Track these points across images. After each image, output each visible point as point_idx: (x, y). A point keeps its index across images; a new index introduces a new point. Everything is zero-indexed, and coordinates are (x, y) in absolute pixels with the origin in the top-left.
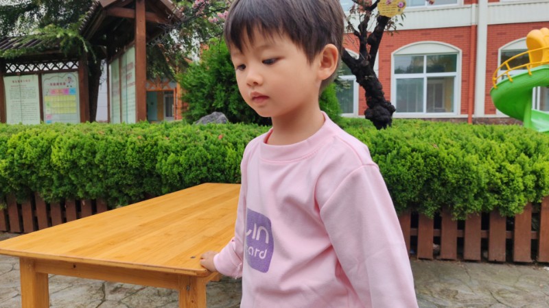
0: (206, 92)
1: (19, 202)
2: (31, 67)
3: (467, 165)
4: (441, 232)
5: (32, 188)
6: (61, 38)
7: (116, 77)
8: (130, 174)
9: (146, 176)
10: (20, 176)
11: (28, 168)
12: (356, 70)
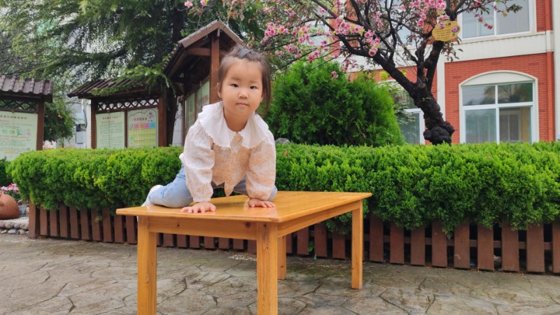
0: (272, 120)
1: (112, 214)
2: (119, 105)
3: (523, 175)
4: (501, 243)
6: (148, 77)
7: (191, 111)
10: (116, 191)
11: (122, 184)
12: (413, 93)
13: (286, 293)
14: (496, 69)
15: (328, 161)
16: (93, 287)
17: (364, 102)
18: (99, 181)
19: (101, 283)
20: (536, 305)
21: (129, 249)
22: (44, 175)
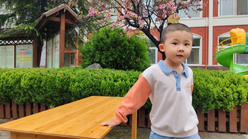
0: (91, 54)
1: (4, 104)
2: (11, 42)
3: (208, 89)
5: (11, 97)
6: (27, 30)
7: (50, 47)
8: (57, 91)
9: (64, 92)
10: (6, 92)
11: (10, 88)
15: (120, 79)
17: (135, 48)
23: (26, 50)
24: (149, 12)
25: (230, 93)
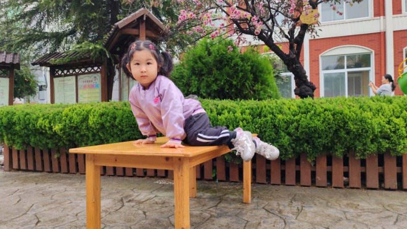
0: (185, 81)
1: (67, 152)
2: (71, 71)
3: (364, 119)
4: (349, 168)
6: (92, 50)
10: (69, 135)
11: (74, 129)
12: (287, 61)
13: (196, 207)
14: (345, 44)
15: (226, 111)
16: (53, 206)
17: (252, 68)
18: (57, 128)
19: (60, 203)
20: (373, 212)
21: (81, 178)
22: (14, 124)
23: (92, 81)
24: (271, 10)
25: (401, 125)
